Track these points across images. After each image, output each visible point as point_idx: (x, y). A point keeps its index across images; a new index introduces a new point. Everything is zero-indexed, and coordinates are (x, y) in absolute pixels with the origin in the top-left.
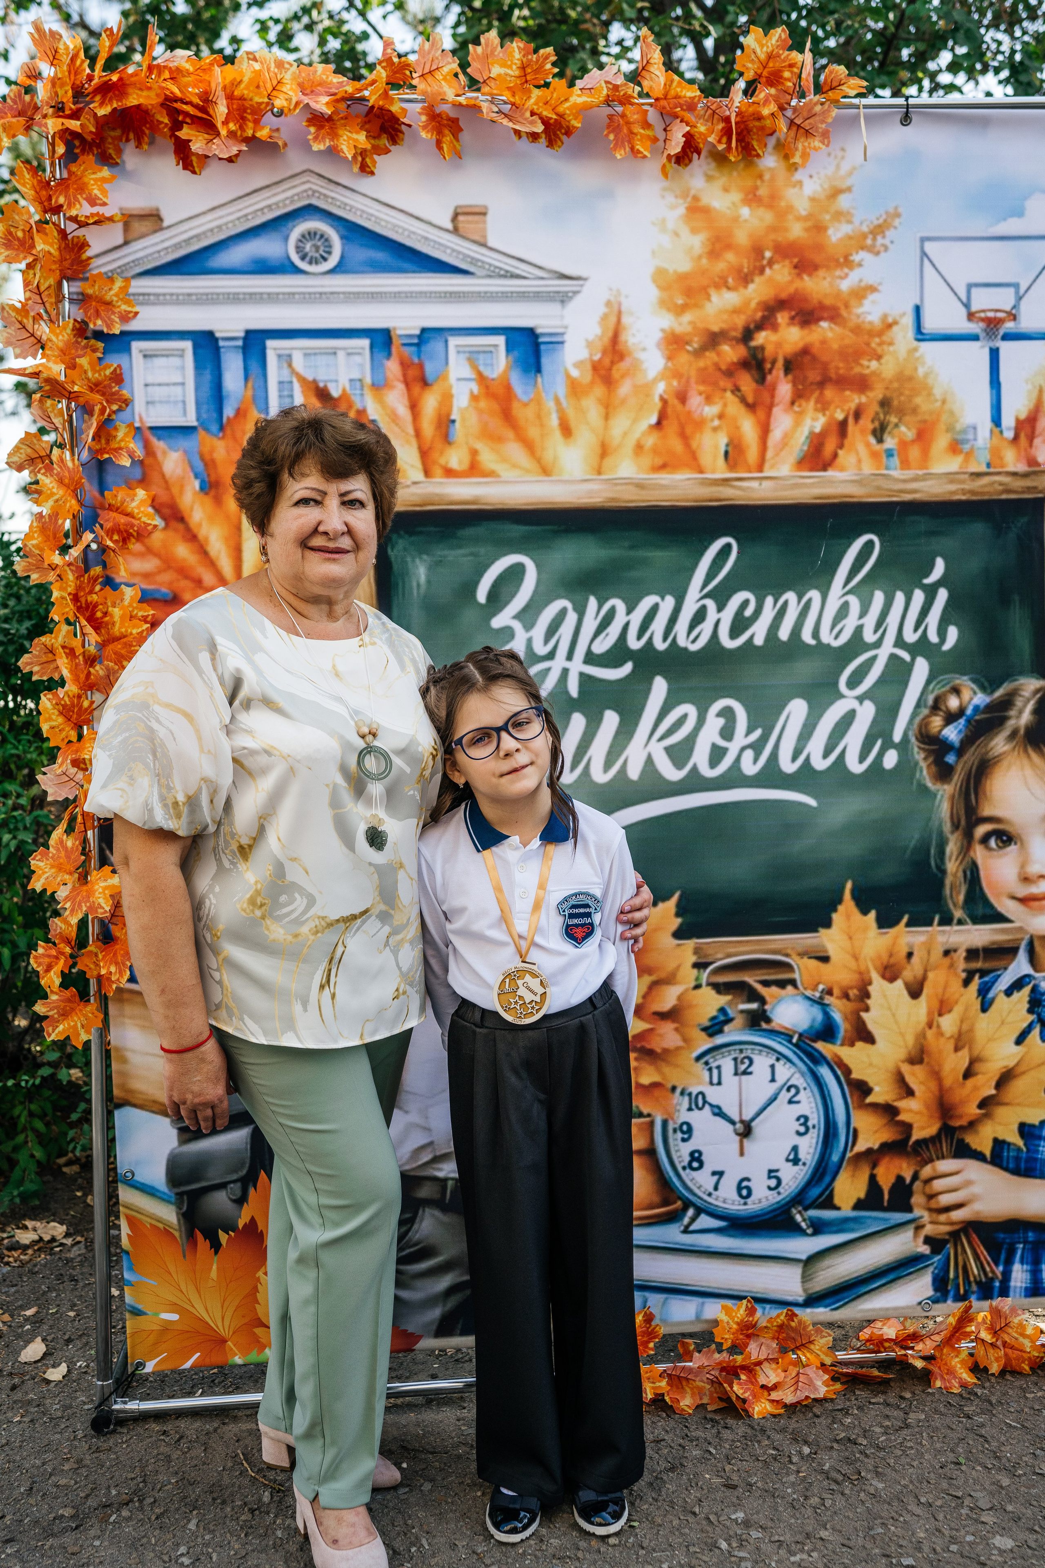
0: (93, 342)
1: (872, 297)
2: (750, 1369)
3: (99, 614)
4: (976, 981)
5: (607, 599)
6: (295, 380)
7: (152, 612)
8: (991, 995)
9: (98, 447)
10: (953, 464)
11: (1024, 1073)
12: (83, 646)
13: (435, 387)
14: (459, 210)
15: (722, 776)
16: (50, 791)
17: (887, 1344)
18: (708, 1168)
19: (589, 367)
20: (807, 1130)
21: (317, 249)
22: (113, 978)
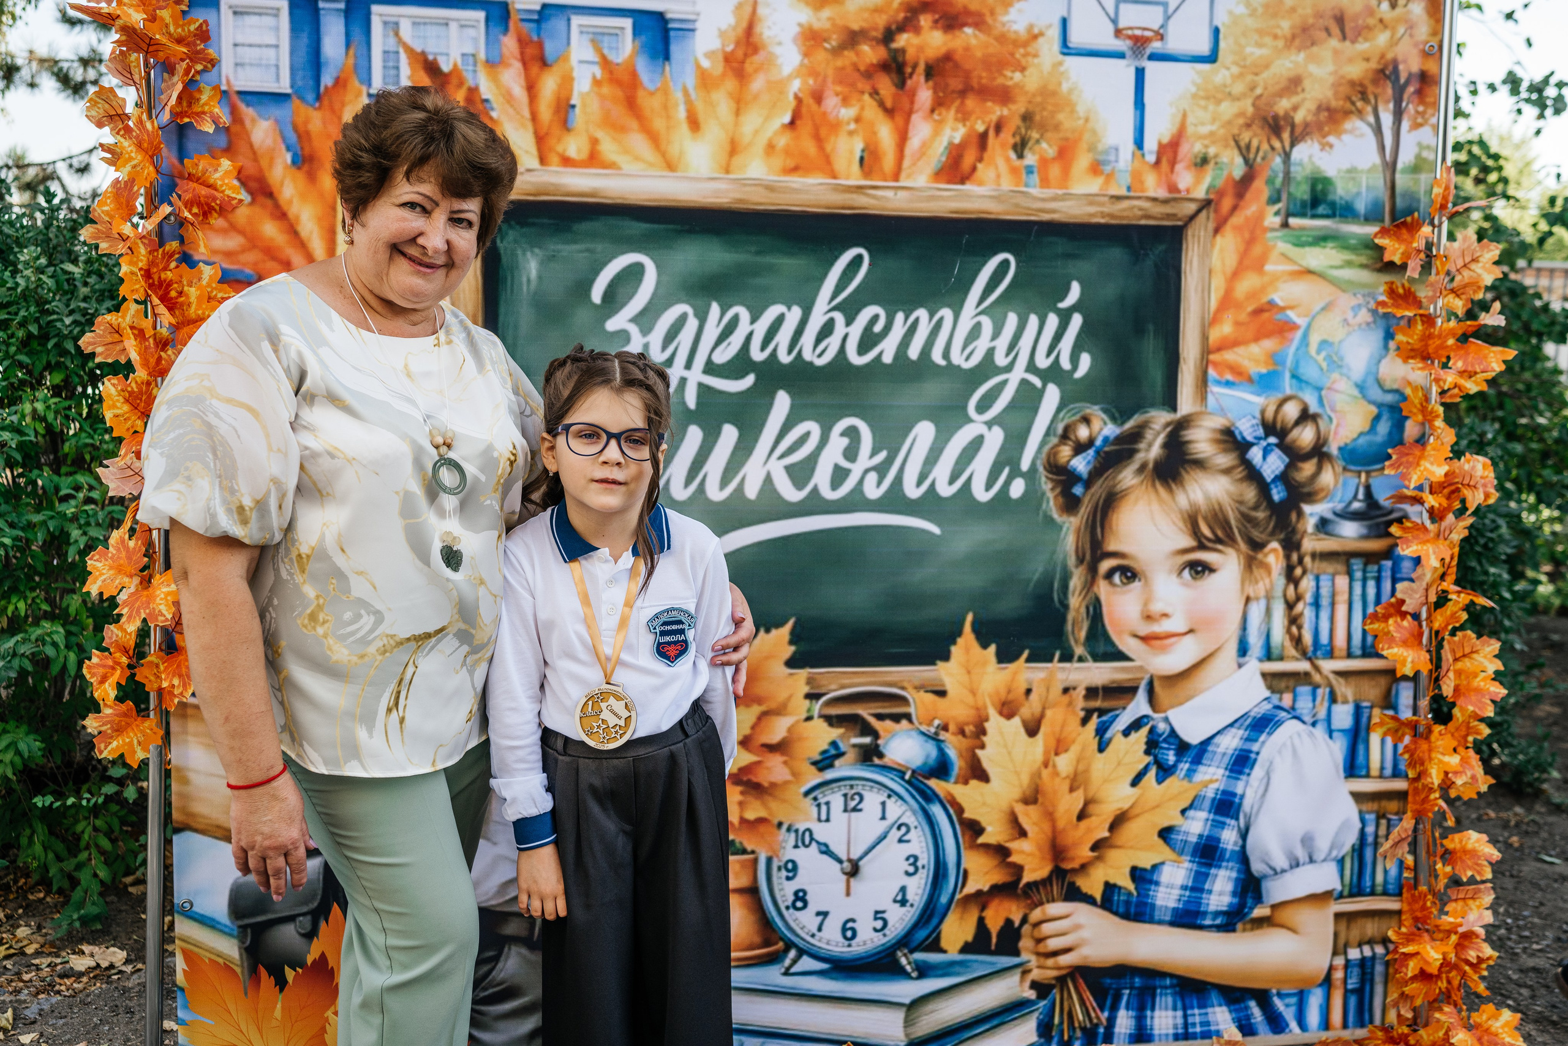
1: (1017, 5)
3: (173, 294)
5: (730, 306)
6: (401, 51)
8: (1108, 735)
9: (180, 110)
10: (1093, 186)
11: (1137, 816)
12: (155, 328)
13: (555, 69)
15: (843, 499)
16: (111, 485)
18: (812, 908)
19: (720, 58)
20: (917, 870)
22: (176, 692)
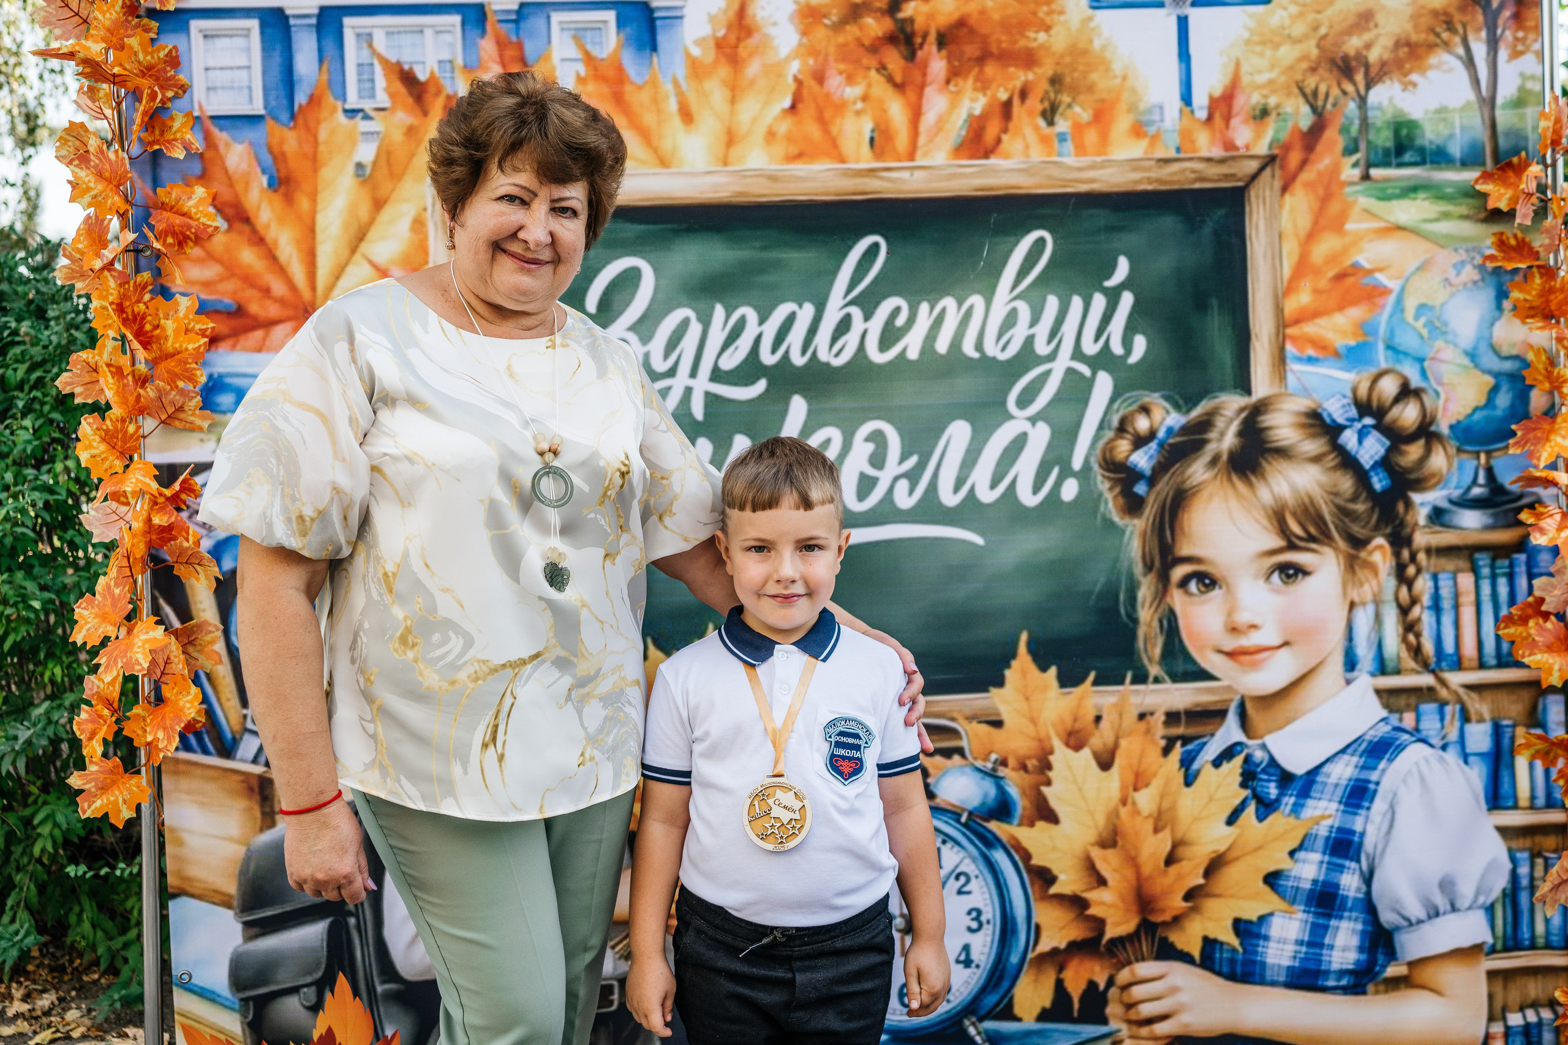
0: (146, 21)
3: (148, 327)
4: (1178, 750)
5: (736, 308)
6: (376, 62)
7: (211, 325)
8: (1195, 766)
9: (151, 139)
10: (1137, 149)
11: (1237, 859)
15: (872, 510)
16: (95, 532)
19: (711, 44)
20: (980, 926)
22: (161, 744)
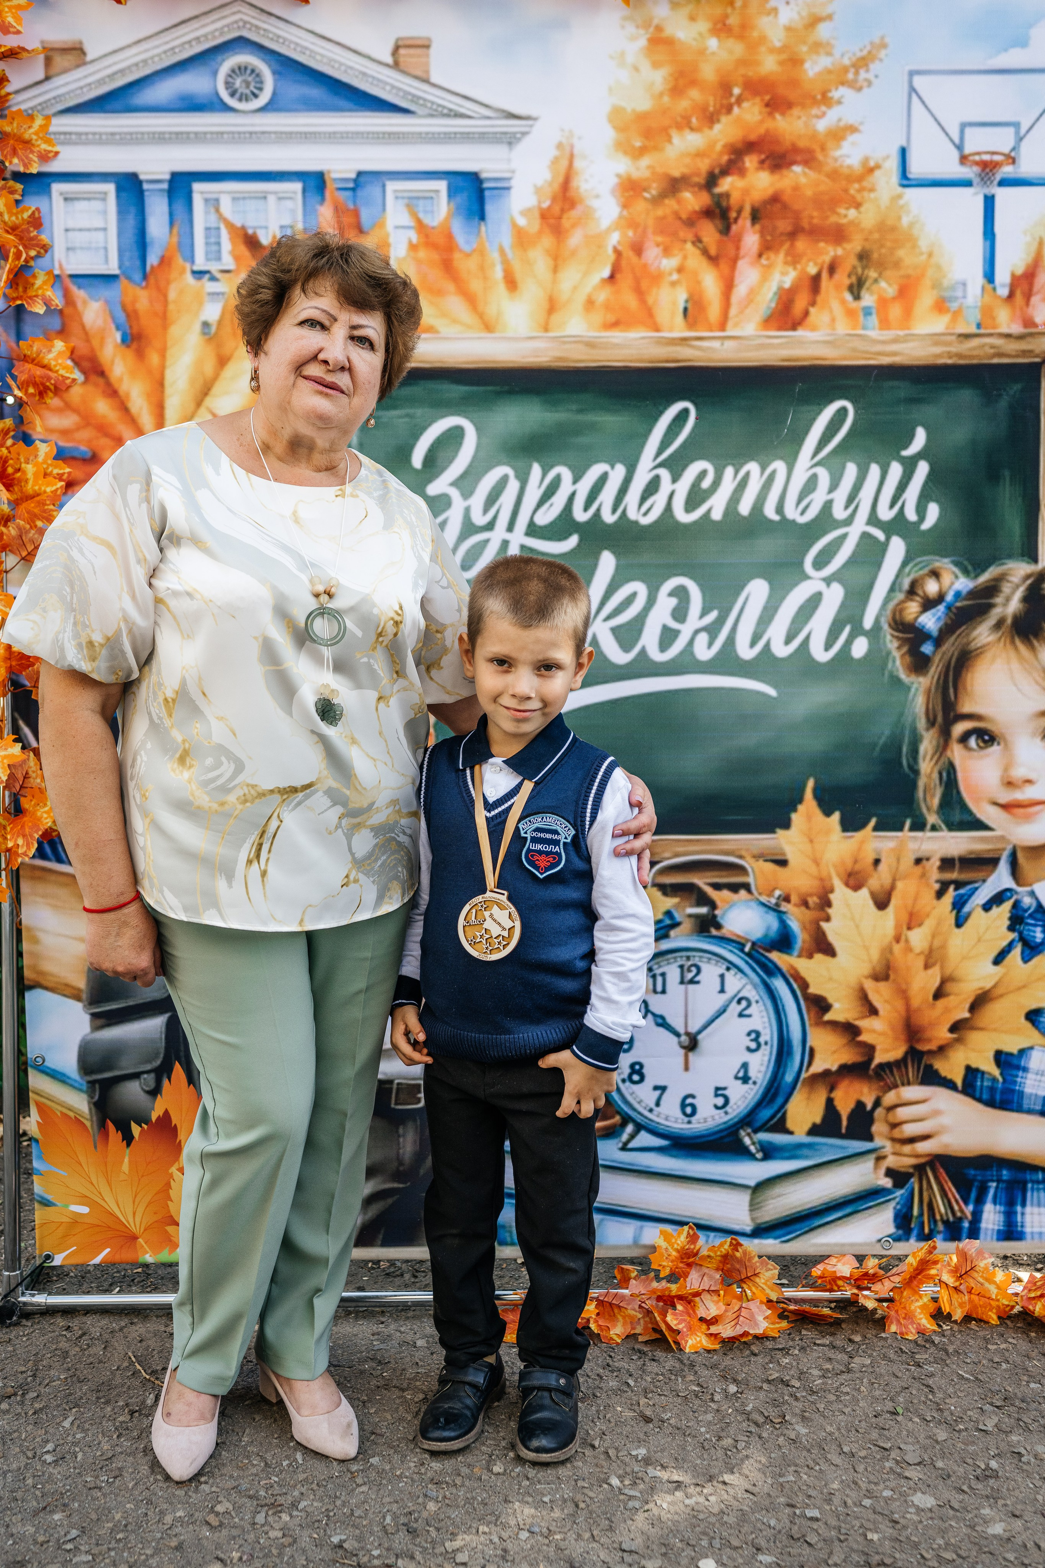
0: (11, 183)
1: (851, 138)
2: (689, 1300)
3: (10, 470)
5: (552, 467)
6: (222, 226)
7: (68, 470)
8: (966, 909)
9: (15, 295)
10: (938, 324)
11: (1001, 996)
13: (371, 235)
14: (400, 43)
15: (673, 660)
17: (840, 1283)
18: (649, 1082)
19: (537, 214)
21: (248, 84)
22: (20, 851)
